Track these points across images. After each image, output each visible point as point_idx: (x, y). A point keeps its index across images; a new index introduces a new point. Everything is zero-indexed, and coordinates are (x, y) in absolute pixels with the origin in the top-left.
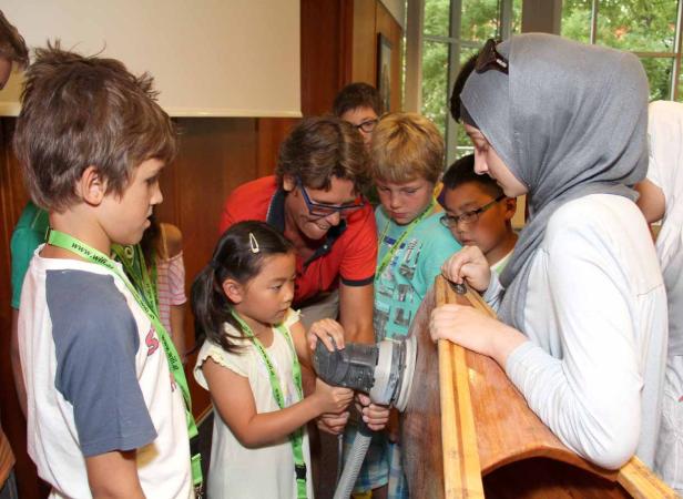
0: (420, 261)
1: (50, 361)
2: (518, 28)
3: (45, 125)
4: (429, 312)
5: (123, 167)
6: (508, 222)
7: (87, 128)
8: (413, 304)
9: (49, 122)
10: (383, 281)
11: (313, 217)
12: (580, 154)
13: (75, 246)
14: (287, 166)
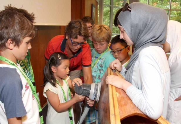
0: (105, 63)
4: (106, 77)
5: (19, 39)
6: (128, 53)
7: (8, 28)
8: (103, 74)
10: (95, 68)
12: (149, 35)
13: (6, 60)
14: (67, 32)
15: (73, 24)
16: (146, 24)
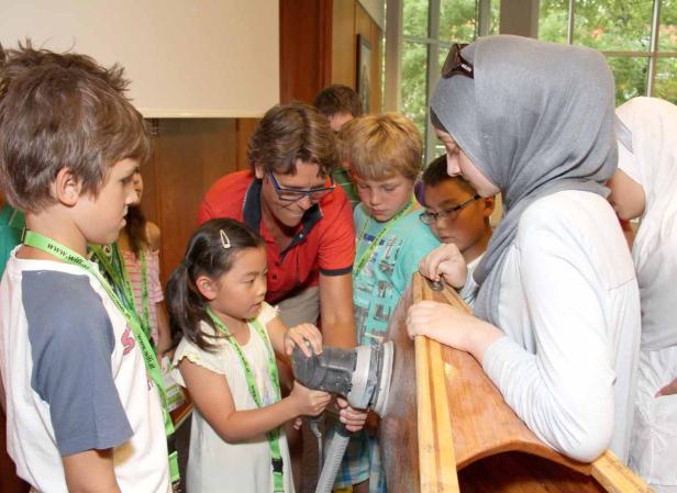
0: (399, 258)
1: (26, 360)
2: (496, 29)
3: (20, 127)
4: (406, 309)
5: (98, 167)
6: (486, 219)
7: (60, 131)
8: (392, 299)
9: (22, 123)
10: (363, 277)
11: (284, 203)
12: (548, 152)
13: (50, 246)
14: (256, 154)
15: (275, 122)
16: (535, 116)
